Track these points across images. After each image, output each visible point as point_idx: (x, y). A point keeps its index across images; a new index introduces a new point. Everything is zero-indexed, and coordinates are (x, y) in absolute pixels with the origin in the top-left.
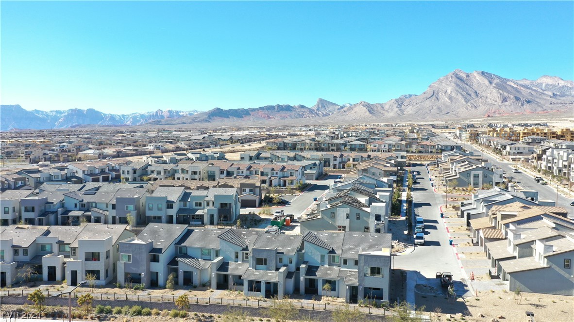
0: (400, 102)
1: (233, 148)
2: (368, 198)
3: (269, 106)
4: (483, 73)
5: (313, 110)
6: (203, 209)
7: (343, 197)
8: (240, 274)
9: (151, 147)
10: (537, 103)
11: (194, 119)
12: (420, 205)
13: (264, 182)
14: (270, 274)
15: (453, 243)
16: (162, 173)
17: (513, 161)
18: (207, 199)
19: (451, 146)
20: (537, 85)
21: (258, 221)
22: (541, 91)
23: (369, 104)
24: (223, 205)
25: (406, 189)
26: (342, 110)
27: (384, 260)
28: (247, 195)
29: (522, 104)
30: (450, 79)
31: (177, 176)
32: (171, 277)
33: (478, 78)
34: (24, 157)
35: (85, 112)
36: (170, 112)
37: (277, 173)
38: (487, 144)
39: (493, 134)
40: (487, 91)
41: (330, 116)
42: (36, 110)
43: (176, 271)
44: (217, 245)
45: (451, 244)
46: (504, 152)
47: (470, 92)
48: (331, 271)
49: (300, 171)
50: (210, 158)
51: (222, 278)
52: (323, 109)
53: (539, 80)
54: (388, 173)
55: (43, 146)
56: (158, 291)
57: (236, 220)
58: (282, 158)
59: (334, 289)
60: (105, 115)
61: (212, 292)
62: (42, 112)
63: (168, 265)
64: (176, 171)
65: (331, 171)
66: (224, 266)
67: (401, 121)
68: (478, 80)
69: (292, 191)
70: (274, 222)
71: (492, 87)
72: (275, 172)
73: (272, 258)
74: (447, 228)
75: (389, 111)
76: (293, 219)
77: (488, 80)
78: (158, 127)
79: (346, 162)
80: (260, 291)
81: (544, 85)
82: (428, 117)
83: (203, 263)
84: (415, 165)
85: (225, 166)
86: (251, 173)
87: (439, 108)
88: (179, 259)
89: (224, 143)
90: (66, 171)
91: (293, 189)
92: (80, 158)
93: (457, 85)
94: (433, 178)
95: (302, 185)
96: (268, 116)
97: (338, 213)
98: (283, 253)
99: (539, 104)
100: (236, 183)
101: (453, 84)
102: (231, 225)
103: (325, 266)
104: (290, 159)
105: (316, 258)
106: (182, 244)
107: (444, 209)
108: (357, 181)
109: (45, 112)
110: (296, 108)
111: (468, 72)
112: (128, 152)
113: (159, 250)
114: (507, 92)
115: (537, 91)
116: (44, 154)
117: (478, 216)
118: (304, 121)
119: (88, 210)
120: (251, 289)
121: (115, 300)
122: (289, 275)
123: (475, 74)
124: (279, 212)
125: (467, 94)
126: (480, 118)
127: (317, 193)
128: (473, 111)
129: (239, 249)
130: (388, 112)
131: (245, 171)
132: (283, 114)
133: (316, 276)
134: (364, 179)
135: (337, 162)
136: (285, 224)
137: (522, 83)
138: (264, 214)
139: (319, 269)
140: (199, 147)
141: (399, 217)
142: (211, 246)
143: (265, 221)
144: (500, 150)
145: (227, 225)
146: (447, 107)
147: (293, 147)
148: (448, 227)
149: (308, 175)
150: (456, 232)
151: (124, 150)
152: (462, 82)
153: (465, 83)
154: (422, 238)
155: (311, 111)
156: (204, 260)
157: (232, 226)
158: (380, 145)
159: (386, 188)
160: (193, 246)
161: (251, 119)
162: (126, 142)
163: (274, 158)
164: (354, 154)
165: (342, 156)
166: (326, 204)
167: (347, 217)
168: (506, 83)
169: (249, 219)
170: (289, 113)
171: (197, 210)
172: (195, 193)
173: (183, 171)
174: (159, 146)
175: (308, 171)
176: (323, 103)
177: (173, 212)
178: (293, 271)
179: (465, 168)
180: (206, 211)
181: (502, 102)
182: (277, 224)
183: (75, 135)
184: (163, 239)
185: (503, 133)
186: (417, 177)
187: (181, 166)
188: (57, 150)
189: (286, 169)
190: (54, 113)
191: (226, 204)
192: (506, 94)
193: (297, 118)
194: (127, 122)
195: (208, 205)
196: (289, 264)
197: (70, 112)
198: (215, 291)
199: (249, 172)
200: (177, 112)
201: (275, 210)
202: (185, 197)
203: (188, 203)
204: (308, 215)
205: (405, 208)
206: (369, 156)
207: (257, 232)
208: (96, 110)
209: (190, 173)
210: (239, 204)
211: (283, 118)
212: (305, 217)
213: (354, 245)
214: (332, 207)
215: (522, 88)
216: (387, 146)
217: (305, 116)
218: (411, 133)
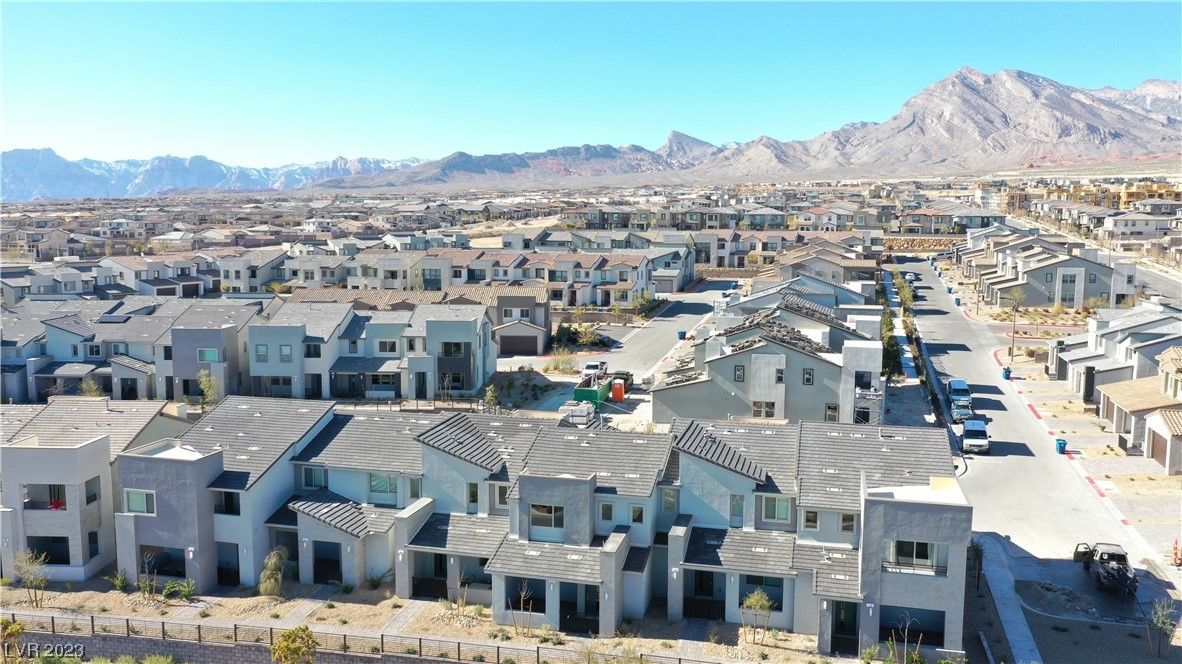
0: (843, 138)
1: (490, 228)
2: (828, 329)
3: (569, 148)
4: (1020, 75)
5: (660, 156)
6: (399, 359)
7: (764, 325)
8: (483, 554)
9: (309, 228)
10: (1135, 138)
11: (412, 175)
12: (942, 349)
13: (556, 295)
14: (575, 557)
15: (1067, 448)
16: (317, 277)
17: (1125, 250)
18: (408, 332)
19: (983, 218)
20: (1136, 100)
21: (541, 388)
22: (1144, 113)
23: (777, 142)
24: (450, 349)
25: (900, 311)
26: (721, 155)
27: (953, 519)
28: (514, 325)
29: (1102, 139)
30: (950, 87)
31: (351, 281)
32: (272, 560)
33: (1009, 85)
34: (26, 248)
35: (187, 164)
36: (362, 161)
37: (587, 274)
38: (1053, 217)
39: (1059, 197)
40: (1028, 113)
41: (695, 169)
42: (86, 160)
43: (290, 542)
44: (412, 461)
45: (1062, 450)
46: (1100, 231)
47: (992, 116)
48: (766, 546)
49: (642, 268)
50: (435, 244)
51: (431, 564)
52: (681, 153)
53: (1138, 89)
54: (854, 274)
55: (73, 226)
56: (236, 601)
57: (486, 385)
58: (598, 245)
59: (777, 606)
60: (228, 169)
61: (396, 606)
62: (99, 163)
63: (269, 521)
64: (349, 272)
65: (711, 273)
66: (433, 528)
67: (844, 178)
68: (1010, 88)
69: (625, 316)
70: (582, 393)
71: (1038, 104)
72: (583, 272)
73: (581, 504)
74: (1030, 406)
75: (820, 156)
76: (632, 384)
77: (1031, 89)
78: (335, 192)
79: (746, 253)
80: (543, 611)
81: (1149, 101)
82: (901, 170)
83: (371, 514)
84: (902, 260)
85: (464, 259)
86: (525, 274)
87: (925, 150)
88: (297, 506)
89: (471, 218)
90: (94, 272)
91: (625, 311)
92: (151, 249)
93: (965, 101)
94: (955, 286)
95: (648, 301)
96: (566, 170)
97: (754, 368)
98: (613, 491)
99: (1139, 141)
100: (488, 295)
101: (955, 99)
102: (469, 400)
103: (745, 529)
104: (616, 244)
105: (715, 505)
106: (313, 460)
107: (1006, 360)
108: (788, 288)
109: (106, 164)
110: (624, 153)
111: (989, 73)
112: (257, 238)
113: (240, 479)
114: (1071, 115)
115: (1134, 113)
116: (71, 241)
117: (1117, 374)
118: (641, 179)
119: (104, 363)
120: (514, 602)
121: (95, 636)
122: (634, 558)
123: (1005, 78)
124: (595, 367)
125: (986, 119)
126: (1013, 170)
127: (684, 321)
128: (998, 155)
129: (479, 476)
130: (818, 159)
131: (511, 270)
132: (596, 164)
133: (718, 563)
134: (805, 284)
135: (725, 253)
136: (611, 395)
137: (1102, 95)
138: (556, 372)
139: (727, 540)
140: (414, 226)
141: (901, 378)
142: (397, 466)
143: (560, 390)
144: (1088, 228)
145: (462, 399)
146: (942, 147)
147: (624, 222)
148: (1033, 403)
149: (661, 280)
150: (1061, 417)
151: (249, 233)
152: (975, 93)
153: (981, 97)
154: (982, 434)
155: (655, 157)
156: (378, 506)
157: (471, 402)
158: (819, 216)
159: (860, 304)
160: (344, 465)
161: (531, 176)
162: (258, 218)
163: (579, 242)
164: (764, 236)
165: (736, 238)
166: (722, 345)
167: (780, 380)
168: (1069, 97)
169: (517, 383)
170: (608, 163)
171: (383, 360)
172: (379, 318)
173: (365, 270)
174: (328, 223)
175: (661, 272)
176: (680, 141)
177: (322, 366)
178: (646, 546)
179: (1039, 261)
180: (405, 363)
181: (1060, 137)
182: (590, 397)
183: (158, 206)
184: (256, 445)
185: (1083, 194)
186: (916, 284)
187: (362, 259)
188: (105, 233)
189: (609, 264)
190: (124, 166)
191: (458, 345)
192: (1068, 119)
193: (625, 172)
194: (274, 183)
195: (411, 347)
196: (631, 524)
197: (157, 162)
198: (408, 603)
199: (520, 271)
200: (377, 163)
201: (584, 361)
202: (354, 328)
203: (360, 343)
204: (670, 374)
205: (909, 355)
206: (800, 239)
207: (536, 422)
208: (209, 158)
209: (381, 274)
210: (494, 348)
211: (598, 173)
212: (660, 380)
213: (833, 466)
214: (740, 351)
215: (1102, 107)
216: (834, 218)
217: (644, 169)
218: (874, 197)
